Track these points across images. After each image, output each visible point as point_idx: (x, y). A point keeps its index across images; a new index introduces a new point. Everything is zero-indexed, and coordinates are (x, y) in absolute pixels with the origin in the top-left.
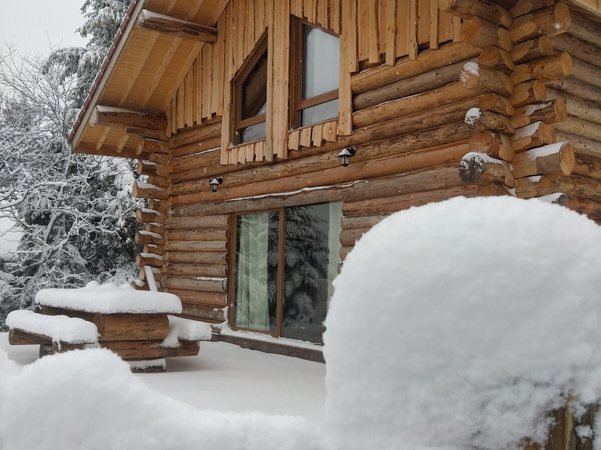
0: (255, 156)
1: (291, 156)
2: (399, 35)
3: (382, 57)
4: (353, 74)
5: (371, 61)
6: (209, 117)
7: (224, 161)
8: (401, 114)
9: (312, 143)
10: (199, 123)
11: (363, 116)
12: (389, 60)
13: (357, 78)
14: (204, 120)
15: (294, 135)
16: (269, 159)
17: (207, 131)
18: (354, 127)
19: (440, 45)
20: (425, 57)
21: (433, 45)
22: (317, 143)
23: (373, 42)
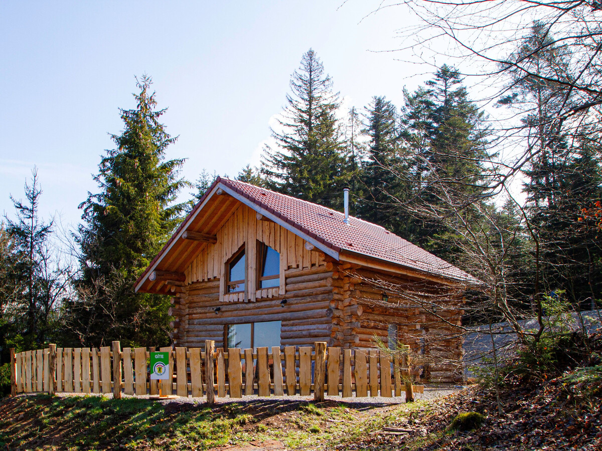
0: (239, 299)
1: (257, 300)
2: (304, 259)
3: (298, 266)
4: (285, 270)
5: (293, 267)
6: (212, 278)
7: (221, 300)
8: (306, 288)
9: (267, 296)
10: (206, 280)
11: (289, 287)
12: (300, 268)
13: (287, 272)
14: (209, 279)
15: (259, 292)
16: (246, 301)
17: (210, 284)
18: (286, 291)
19: (320, 266)
20: (314, 269)
21: (317, 265)
22: (270, 296)
23: (294, 259)
